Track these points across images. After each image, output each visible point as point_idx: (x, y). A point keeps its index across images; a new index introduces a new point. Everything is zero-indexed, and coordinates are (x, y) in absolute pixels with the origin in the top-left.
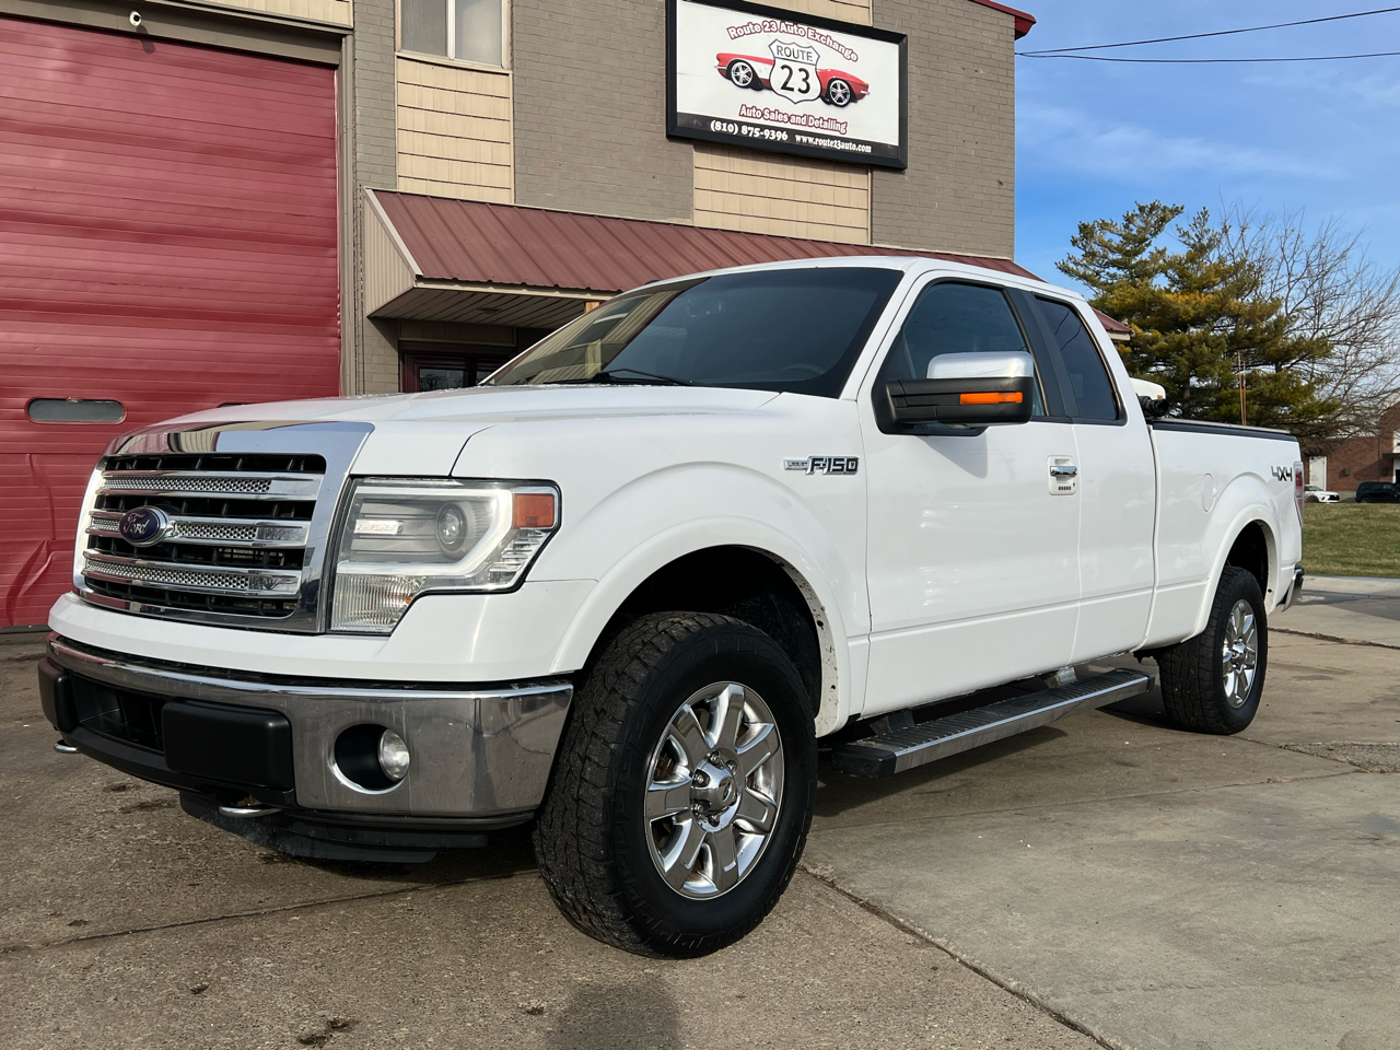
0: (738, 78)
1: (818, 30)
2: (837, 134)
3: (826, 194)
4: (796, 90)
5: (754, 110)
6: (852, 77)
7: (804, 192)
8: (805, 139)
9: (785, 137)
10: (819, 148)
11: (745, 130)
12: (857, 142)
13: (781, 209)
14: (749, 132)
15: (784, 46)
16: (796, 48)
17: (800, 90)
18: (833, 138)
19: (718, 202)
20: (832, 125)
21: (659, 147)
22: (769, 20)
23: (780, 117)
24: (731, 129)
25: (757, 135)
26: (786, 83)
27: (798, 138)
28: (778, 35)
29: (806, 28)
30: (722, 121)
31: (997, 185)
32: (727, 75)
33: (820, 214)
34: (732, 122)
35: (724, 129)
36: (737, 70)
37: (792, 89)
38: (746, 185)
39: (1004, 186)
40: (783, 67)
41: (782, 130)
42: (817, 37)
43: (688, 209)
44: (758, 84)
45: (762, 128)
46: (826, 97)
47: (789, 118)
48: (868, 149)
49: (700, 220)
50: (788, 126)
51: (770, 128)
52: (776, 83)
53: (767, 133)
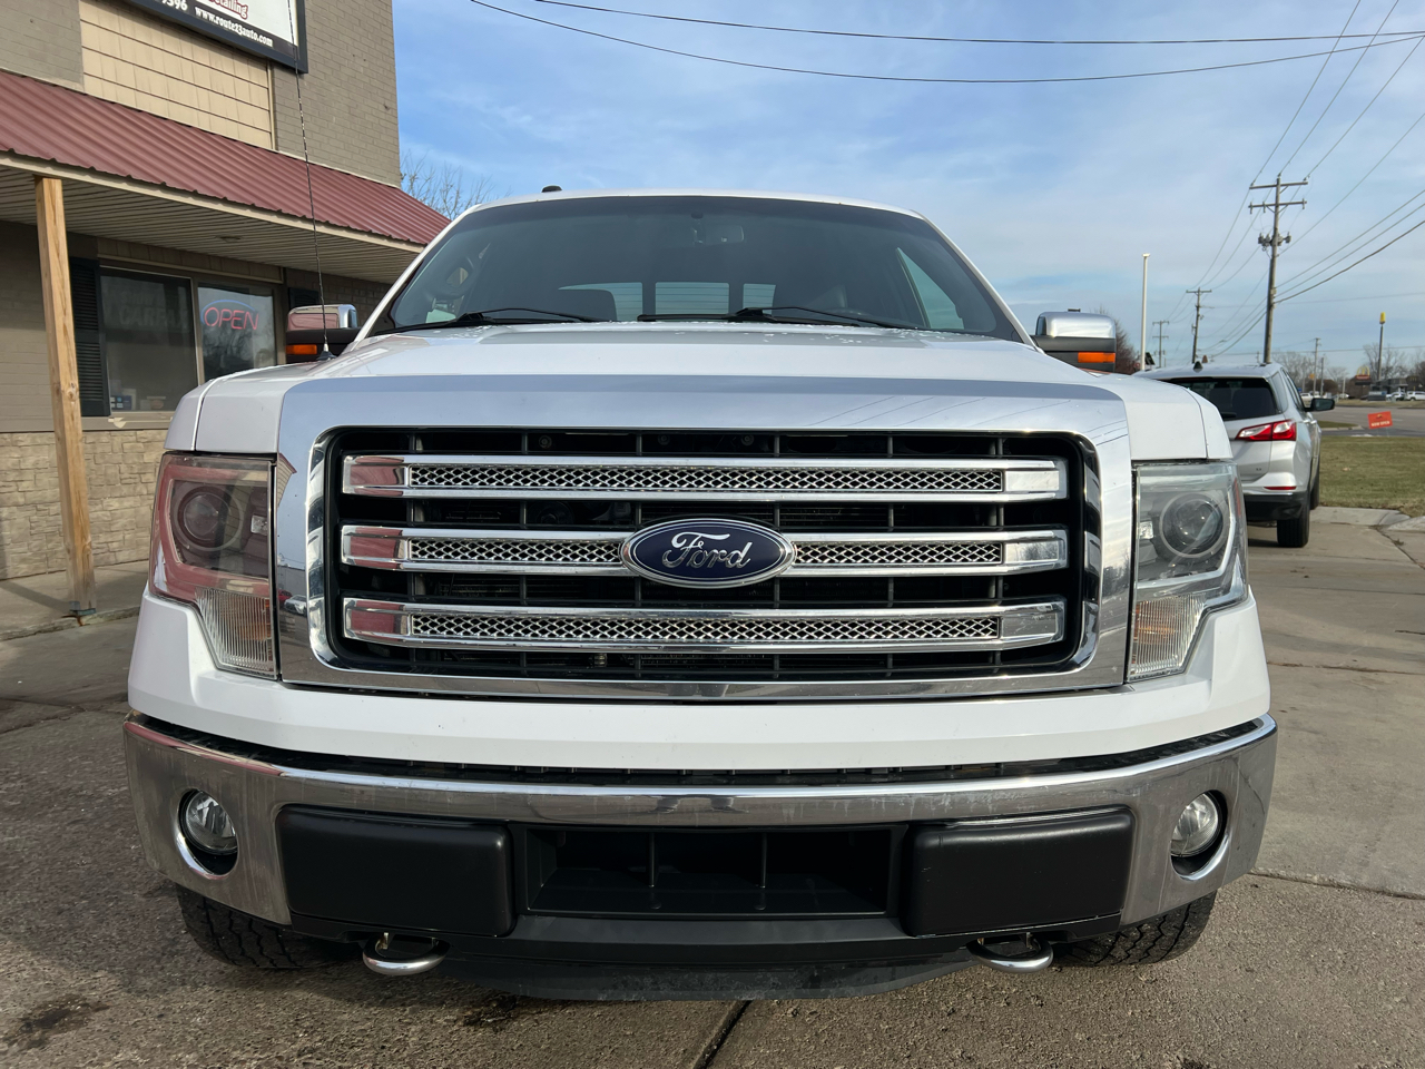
2: (239, 18)
3: (226, 84)
7: (204, 76)
8: (205, 14)
9: (185, 6)
10: (219, 28)
12: (259, 32)
13: (183, 93)
18: (234, 21)
19: (108, 68)
20: (233, 5)
27: (198, 11)
31: (383, 109)
33: (220, 105)
38: (141, 55)
39: (390, 112)
43: (77, 71)
48: (269, 43)
49: (92, 87)
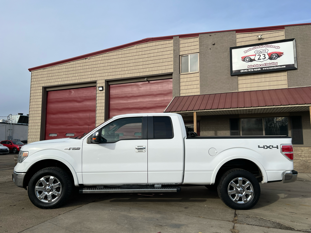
0: (246, 61)
1: (268, 45)
2: (275, 65)
4: (262, 59)
5: (251, 66)
6: (278, 52)
8: (265, 69)
9: (260, 69)
10: (270, 69)
11: (249, 70)
12: (281, 66)
13: (261, 84)
14: (250, 70)
15: (258, 51)
16: (262, 50)
17: (263, 59)
18: (274, 67)
19: (245, 86)
20: (273, 64)
21: (229, 78)
22: (255, 47)
23: (258, 66)
24: (246, 71)
25: (253, 70)
26: (259, 58)
27: (263, 69)
28: (257, 49)
29: (265, 45)
30: (243, 70)
32: (244, 61)
34: (246, 69)
35: (244, 71)
36: (246, 59)
37: (261, 59)
38: (252, 81)
40: (258, 55)
41: (259, 68)
42: (268, 46)
43: (237, 88)
44: (251, 60)
45: (254, 69)
46: (271, 58)
47: (261, 65)
48: (285, 67)
49: (241, 90)
50: (261, 67)
51: (256, 68)
52: (256, 59)
53: (255, 70)
